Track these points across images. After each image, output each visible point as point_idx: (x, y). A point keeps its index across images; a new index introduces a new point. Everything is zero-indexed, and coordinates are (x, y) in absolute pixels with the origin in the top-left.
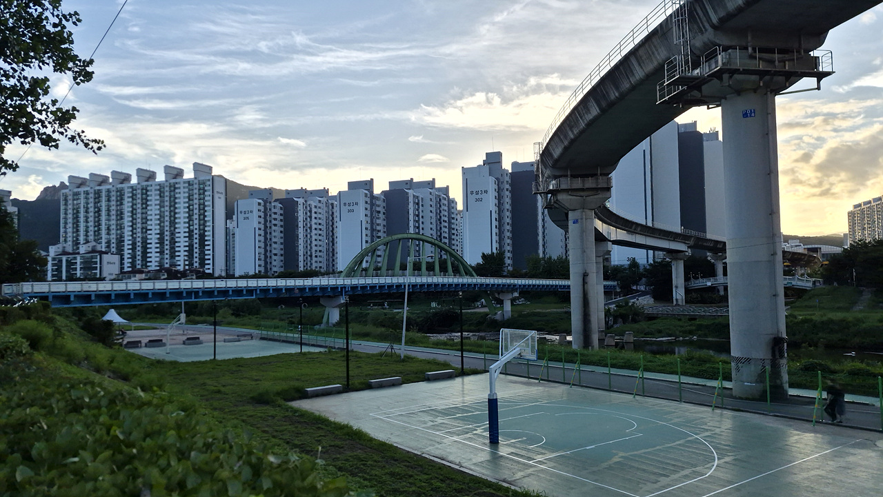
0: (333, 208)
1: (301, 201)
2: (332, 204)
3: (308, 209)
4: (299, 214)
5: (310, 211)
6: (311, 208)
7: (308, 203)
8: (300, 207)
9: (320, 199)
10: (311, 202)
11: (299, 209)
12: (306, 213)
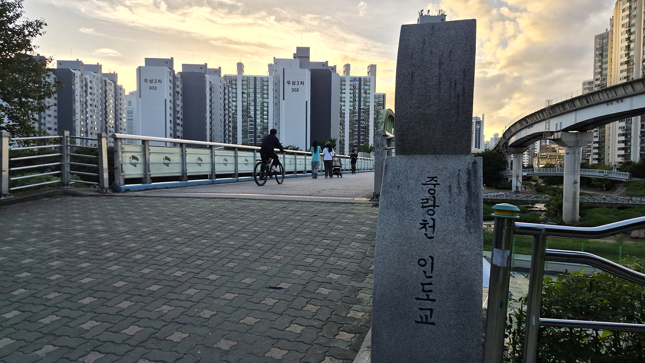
0: (106, 85)
1: (77, 73)
2: (105, 81)
3: (84, 83)
4: (76, 88)
5: (86, 86)
6: (86, 83)
7: (84, 77)
8: (77, 80)
9: (94, 74)
10: (88, 77)
11: (76, 81)
12: (82, 87)
